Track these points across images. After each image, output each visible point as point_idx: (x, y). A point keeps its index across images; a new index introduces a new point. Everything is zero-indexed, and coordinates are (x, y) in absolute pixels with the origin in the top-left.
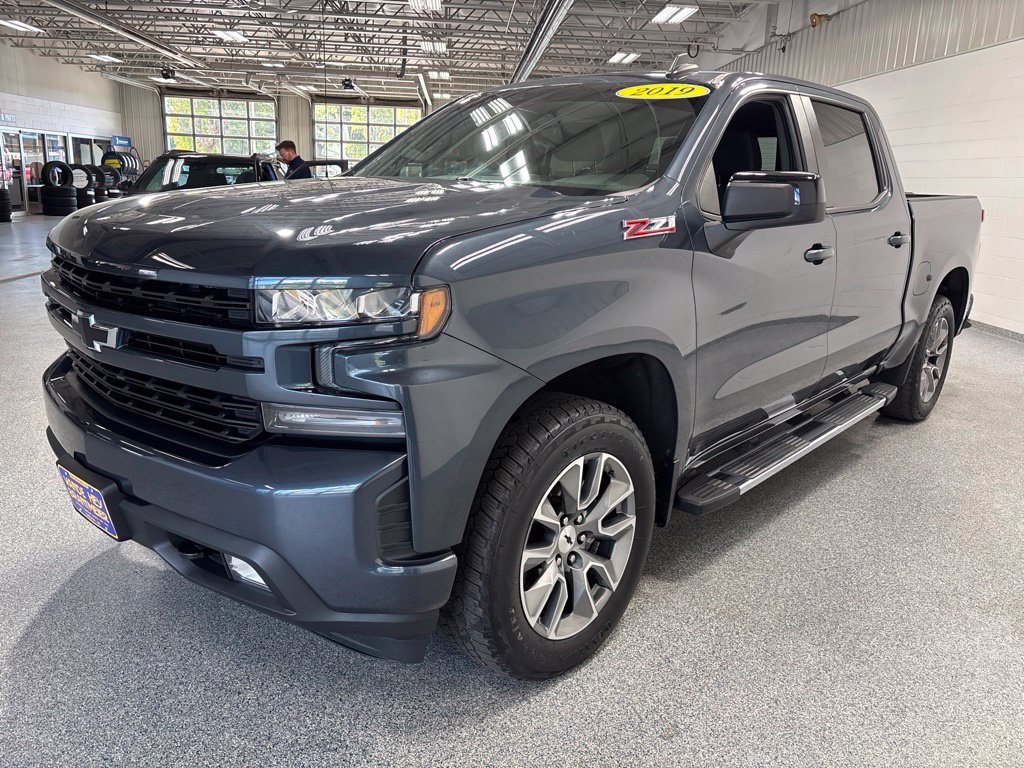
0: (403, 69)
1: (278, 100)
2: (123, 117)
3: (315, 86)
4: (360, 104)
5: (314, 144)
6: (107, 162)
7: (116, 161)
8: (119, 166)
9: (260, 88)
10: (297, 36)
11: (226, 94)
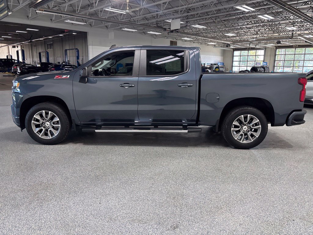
0: (292, 36)
1: (265, 49)
2: (224, 58)
3: (273, 44)
4: (293, 48)
5: (275, 62)
6: (216, 69)
7: (218, 69)
8: (218, 70)
9: (256, 46)
10: (263, 30)
11: (250, 49)
